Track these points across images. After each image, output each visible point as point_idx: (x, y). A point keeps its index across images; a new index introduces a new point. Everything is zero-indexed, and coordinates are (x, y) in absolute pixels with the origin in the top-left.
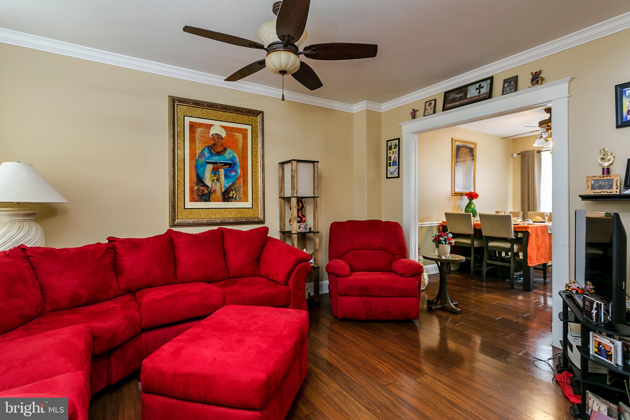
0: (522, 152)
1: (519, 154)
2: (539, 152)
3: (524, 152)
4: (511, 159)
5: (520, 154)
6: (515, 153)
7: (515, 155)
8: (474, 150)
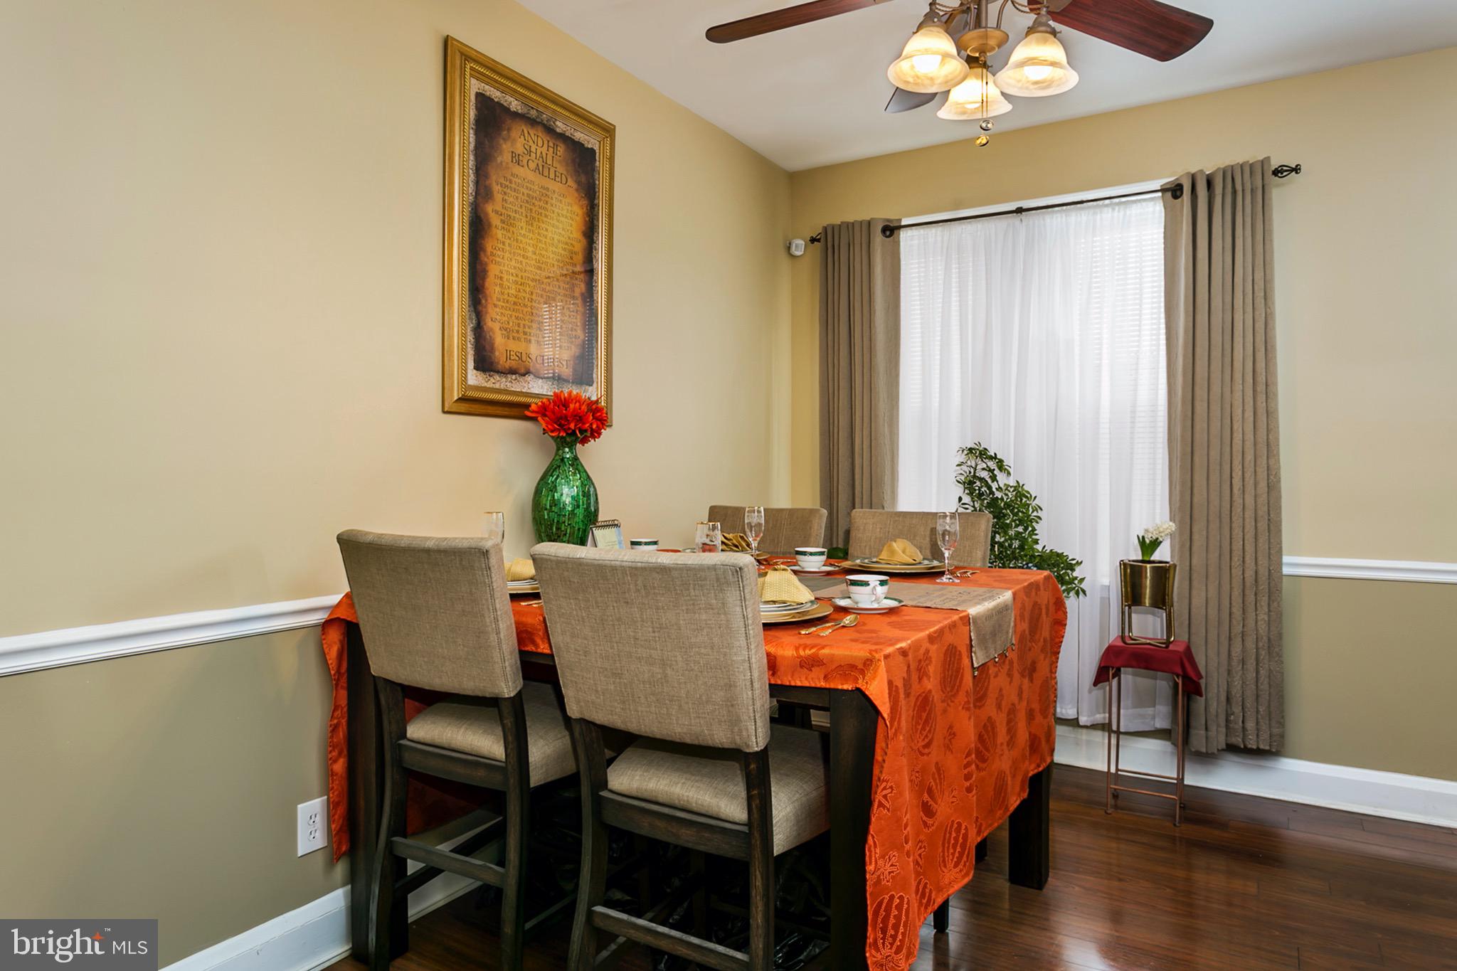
0: (825, 229)
1: (813, 240)
2: (891, 230)
3: (833, 227)
4: (784, 263)
5: (818, 240)
6: (798, 238)
7: (799, 247)
8: (601, 165)
